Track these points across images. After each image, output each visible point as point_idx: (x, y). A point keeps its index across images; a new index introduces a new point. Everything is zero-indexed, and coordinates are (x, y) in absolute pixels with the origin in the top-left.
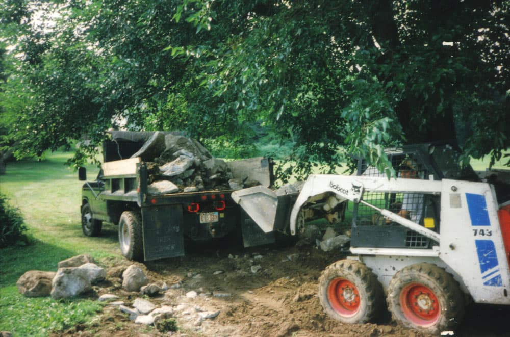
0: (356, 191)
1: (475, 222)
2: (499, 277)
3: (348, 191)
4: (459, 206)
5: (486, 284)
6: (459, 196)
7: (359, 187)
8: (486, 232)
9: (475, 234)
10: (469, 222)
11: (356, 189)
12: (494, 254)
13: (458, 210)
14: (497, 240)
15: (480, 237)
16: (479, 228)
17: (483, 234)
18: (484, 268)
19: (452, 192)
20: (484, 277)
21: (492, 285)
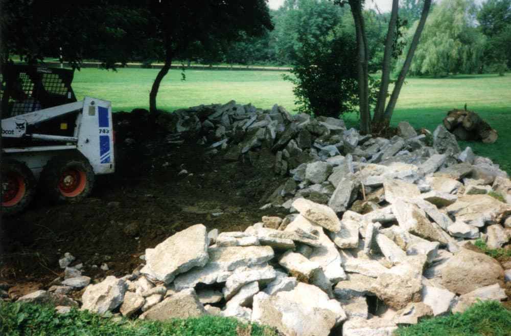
0: (20, 128)
1: (101, 125)
2: (109, 157)
3: (13, 131)
4: (94, 114)
5: (102, 163)
6: (94, 108)
7: (24, 124)
8: (106, 131)
9: (100, 133)
10: (98, 125)
11: (21, 127)
12: (108, 145)
13: (93, 117)
14: (111, 135)
15: (102, 134)
16: (103, 128)
17: (104, 132)
18: (102, 153)
19: (91, 105)
20: (102, 159)
21: (105, 163)
